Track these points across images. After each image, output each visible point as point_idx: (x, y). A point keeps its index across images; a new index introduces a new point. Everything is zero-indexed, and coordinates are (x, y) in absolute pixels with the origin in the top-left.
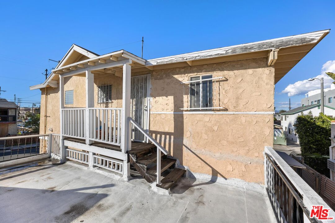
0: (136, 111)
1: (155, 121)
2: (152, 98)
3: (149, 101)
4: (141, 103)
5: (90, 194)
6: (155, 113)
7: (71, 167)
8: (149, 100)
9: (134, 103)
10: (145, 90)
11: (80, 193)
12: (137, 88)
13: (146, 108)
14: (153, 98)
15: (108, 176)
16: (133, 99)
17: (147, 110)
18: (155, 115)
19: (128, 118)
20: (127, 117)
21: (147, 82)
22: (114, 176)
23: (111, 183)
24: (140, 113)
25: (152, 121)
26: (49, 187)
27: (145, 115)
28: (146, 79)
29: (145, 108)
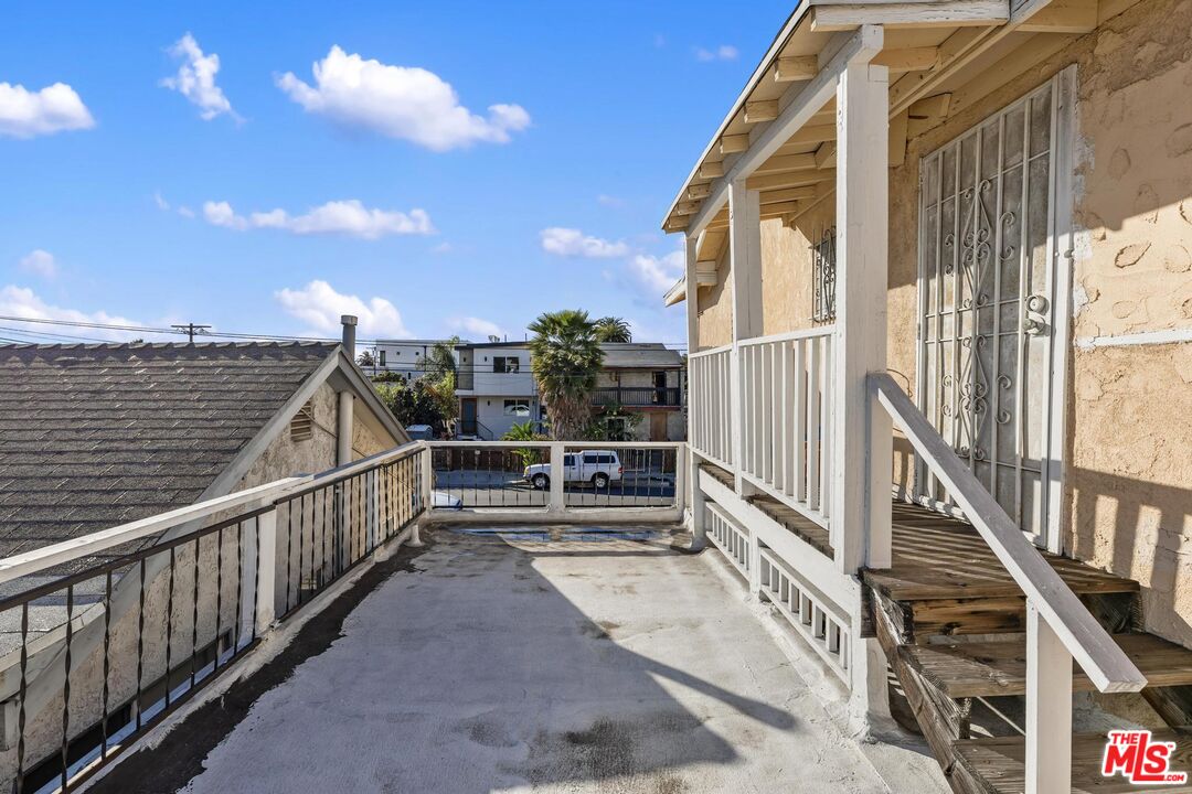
0: (981, 342)
1: (1120, 401)
2: (1086, 235)
3: (1063, 263)
4: (1011, 286)
5: (681, 708)
6: (1117, 341)
7: (709, 570)
8: (1069, 255)
9: (968, 295)
10: (1037, 194)
11: (657, 685)
12: (987, 194)
13: (1043, 311)
14: (1101, 231)
15: (796, 666)
16: (960, 272)
17: (1047, 330)
18: (1117, 355)
19: (867, 376)
20: (864, 374)
21: (1048, 136)
22: (816, 676)
23: (782, 707)
24: (1006, 352)
25: (1092, 405)
26: (606, 619)
27: (1040, 360)
28: (1042, 119)
29: (1034, 316)
